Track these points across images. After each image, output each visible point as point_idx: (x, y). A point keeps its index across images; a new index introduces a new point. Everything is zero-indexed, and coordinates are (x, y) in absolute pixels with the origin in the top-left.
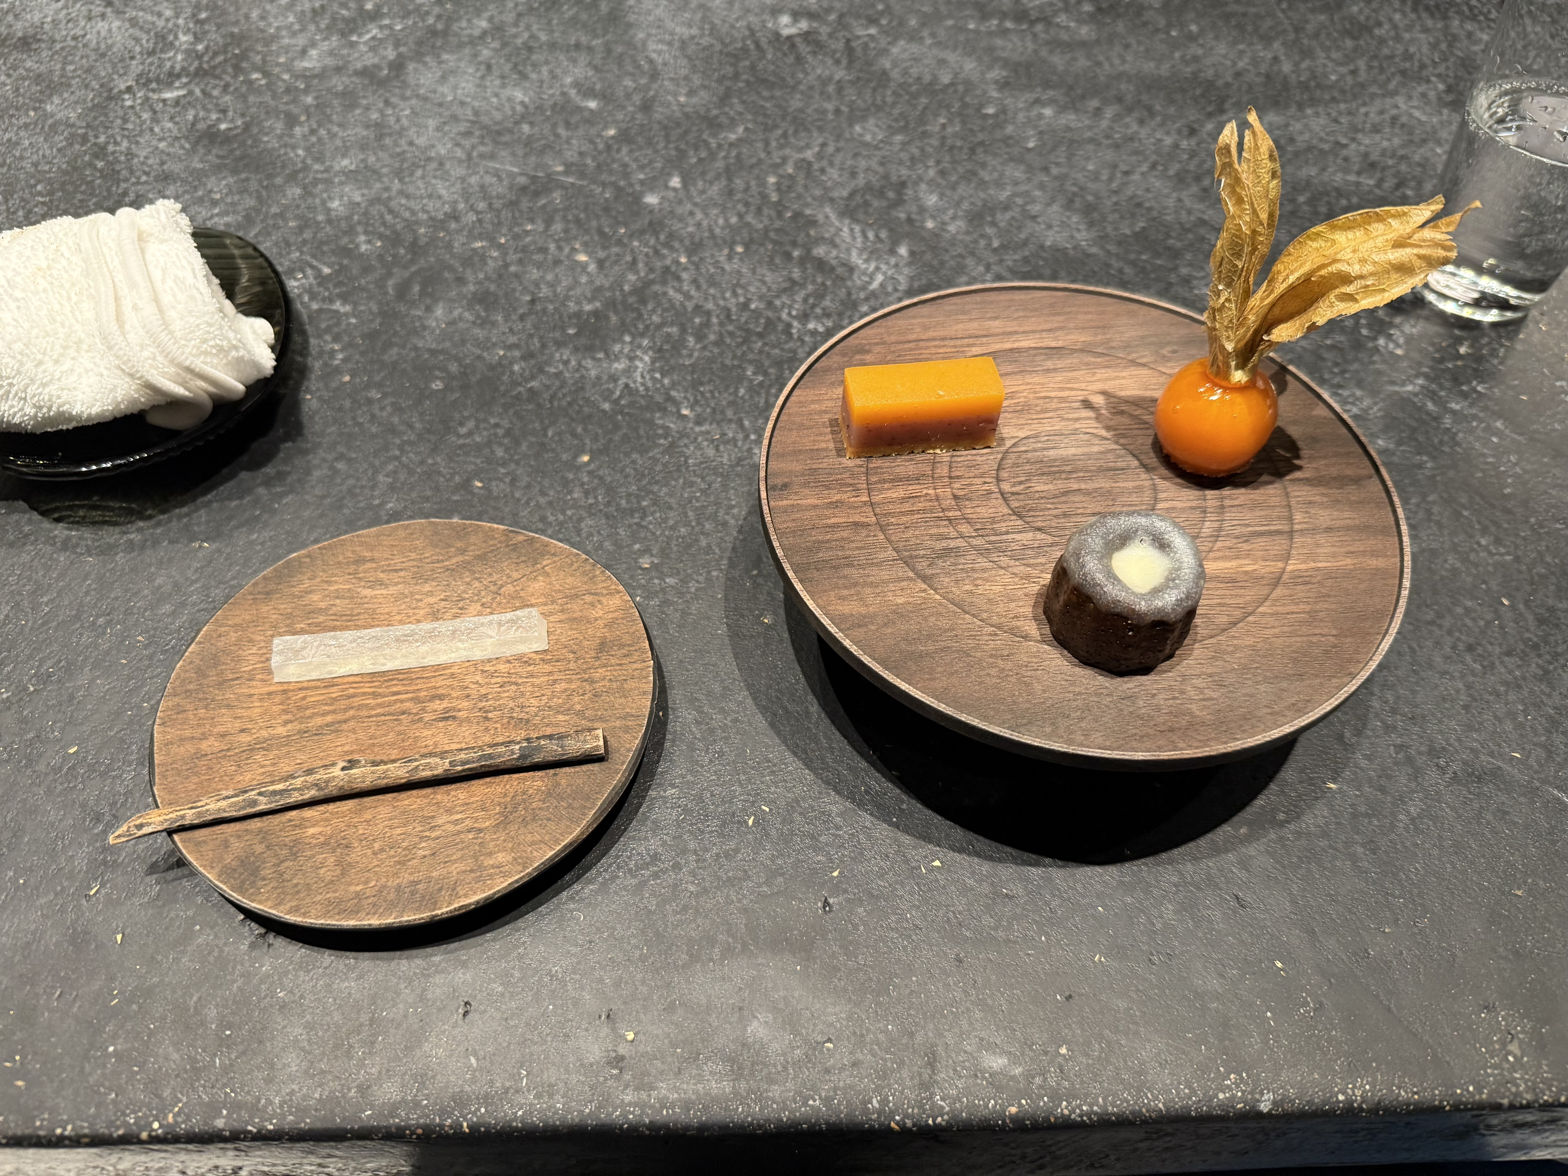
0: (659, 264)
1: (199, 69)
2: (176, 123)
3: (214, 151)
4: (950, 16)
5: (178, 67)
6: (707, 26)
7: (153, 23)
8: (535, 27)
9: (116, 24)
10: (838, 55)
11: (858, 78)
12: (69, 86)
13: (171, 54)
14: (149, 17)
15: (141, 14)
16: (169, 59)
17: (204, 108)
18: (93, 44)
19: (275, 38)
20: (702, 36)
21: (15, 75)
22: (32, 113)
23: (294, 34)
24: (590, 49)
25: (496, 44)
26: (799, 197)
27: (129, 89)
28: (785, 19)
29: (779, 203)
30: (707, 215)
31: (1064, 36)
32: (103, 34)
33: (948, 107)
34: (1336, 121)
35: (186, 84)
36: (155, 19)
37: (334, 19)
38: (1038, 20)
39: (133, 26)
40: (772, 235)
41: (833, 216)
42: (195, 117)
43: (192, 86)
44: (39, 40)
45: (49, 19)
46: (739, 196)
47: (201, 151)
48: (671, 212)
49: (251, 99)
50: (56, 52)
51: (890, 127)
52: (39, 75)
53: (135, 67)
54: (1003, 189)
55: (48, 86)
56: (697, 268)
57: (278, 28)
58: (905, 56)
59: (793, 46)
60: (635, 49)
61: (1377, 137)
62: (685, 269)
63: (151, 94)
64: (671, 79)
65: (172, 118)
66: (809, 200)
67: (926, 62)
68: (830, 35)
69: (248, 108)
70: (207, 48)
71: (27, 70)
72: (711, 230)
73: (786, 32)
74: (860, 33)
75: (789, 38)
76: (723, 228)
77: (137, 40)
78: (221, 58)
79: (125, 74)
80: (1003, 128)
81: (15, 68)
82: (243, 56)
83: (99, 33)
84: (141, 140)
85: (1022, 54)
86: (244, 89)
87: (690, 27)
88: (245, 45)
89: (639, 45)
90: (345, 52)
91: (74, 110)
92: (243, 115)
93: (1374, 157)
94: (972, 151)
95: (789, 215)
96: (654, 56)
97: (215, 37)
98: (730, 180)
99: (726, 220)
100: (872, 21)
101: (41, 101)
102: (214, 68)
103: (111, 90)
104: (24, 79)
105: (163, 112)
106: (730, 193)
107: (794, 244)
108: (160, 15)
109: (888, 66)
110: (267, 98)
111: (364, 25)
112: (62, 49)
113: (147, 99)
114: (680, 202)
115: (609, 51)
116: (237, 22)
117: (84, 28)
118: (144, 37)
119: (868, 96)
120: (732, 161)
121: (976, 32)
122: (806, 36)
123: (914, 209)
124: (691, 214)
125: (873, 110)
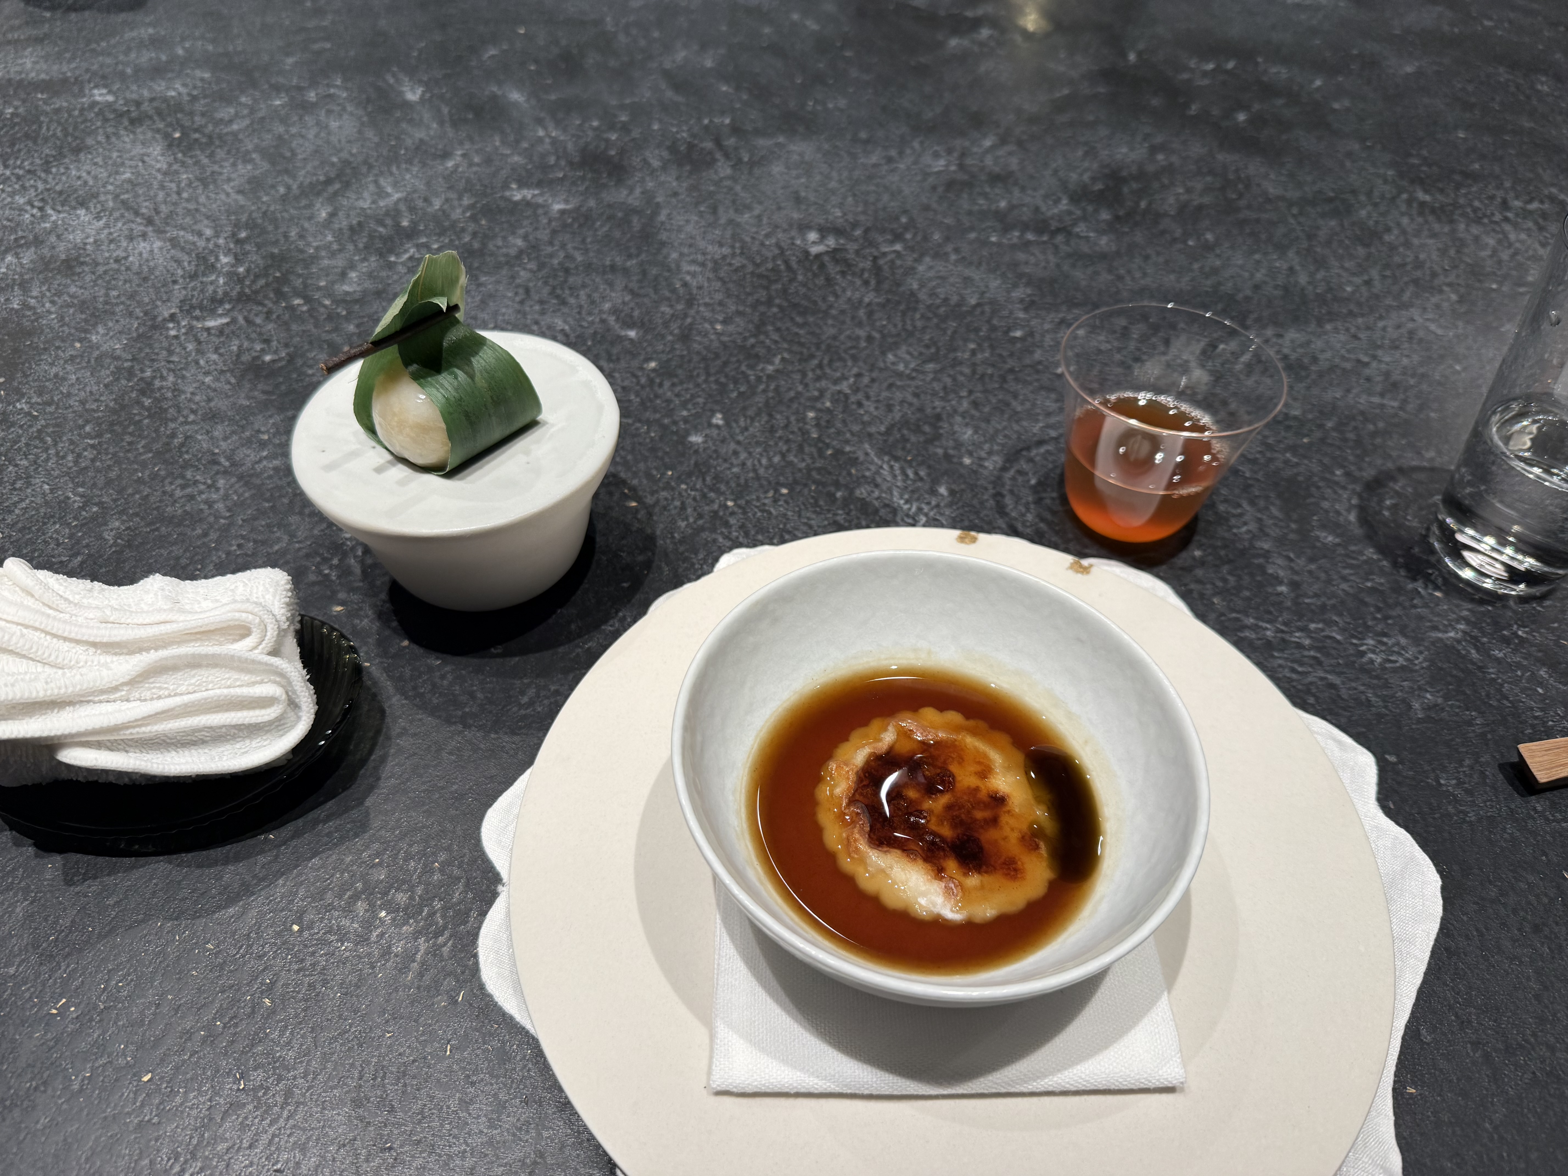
0: (707, 508)
1: (241, 294)
2: (221, 355)
3: (260, 386)
4: (972, 229)
5: (220, 292)
6: (737, 245)
7: (194, 243)
8: (569, 246)
9: (158, 244)
10: (866, 275)
11: (888, 300)
12: (113, 313)
13: (213, 277)
14: (190, 237)
15: (182, 233)
16: (212, 283)
17: (248, 338)
18: (135, 268)
19: (315, 258)
20: (734, 255)
21: (60, 301)
22: (78, 345)
23: (333, 255)
24: (626, 271)
25: (532, 266)
26: (839, 433)
27: (172, 318)
28: (813, 236)
29: (819, 439)
30: (750, 453)
31: (1085, 249)
32: (145, 256)
33: (977, 330)
34: (1355, 337)
35: (229, 311)
36: (196, 239)
37: (371, 237)
38: (1058, 230)
39: (174, 246)
40: (814, 474)
41: (872, 454)
42: (240, 347)
43: (235, 313)
44: (83, 263)
45: (91, 240)
46: (780, 433)
47: (248, 386)
48: (716, 451)
49: (294, 327)
50: (100, 276)
51: (921, 354)
52: (83, 302)
53: (178, 292)
54: (1037, 421)
55: (93, 315)
56: (745, 513)
57: (317, 248)
58: (931, 274)
59: (822, 266)
60: (669, 270)
61: (1397, 354)
62: (732, 514)
63: (195, 323)
64: (706, 305)
65: (216, 350)
66: (848, 435)
67: (952, 280)
68: (857, 252)
69: (291, 337)
70: (248, 271)
71: (71, 296)
72: (755, 470)
73: (815, 250)
74: (887, 250)
75: (818, 256)
76: (767, 468)
77: (178, 262)
78: (262, 282)
79: (168, 300)
80: (1031, 353)
81: (59, 294)
82: (284, 280)
83: (141, 254)
84: (188, 375)
85: (1045, 268)
86: (287, 317)
87: (721, 245)
88: (286, 266)
89: (673, 266)
90: (384, 274)
91: (119, 340)
92: (286, 345)
93: (1396, 376)
94: (1003, 379)
95: (829, 452)
96: (688, 278)
97: (255, 258)
98: (770, 416)
99: (770, 459)
100: (898, 237)
101: (86, 331)
102: (256, 292)
103: (155, 318)
104: (69, 306)
105: (207, 343)
106: (772, 430)
107: (837, 485)
108: (200, 234)
109: (915, 286)
110: (310, 327)
111: (402, 244)
112: (105, 272)
113: (191, 328)
114: (723, 441)
115: (644, 273)
116: (276, 243)
117: (126, 250)
118: (186, 258)
119: (898, 319)
120: (771, 394)
121: (999, 245)
122: (834, 253)
123: (951, 443)
124: (736, 453)
125: (903, 334)
